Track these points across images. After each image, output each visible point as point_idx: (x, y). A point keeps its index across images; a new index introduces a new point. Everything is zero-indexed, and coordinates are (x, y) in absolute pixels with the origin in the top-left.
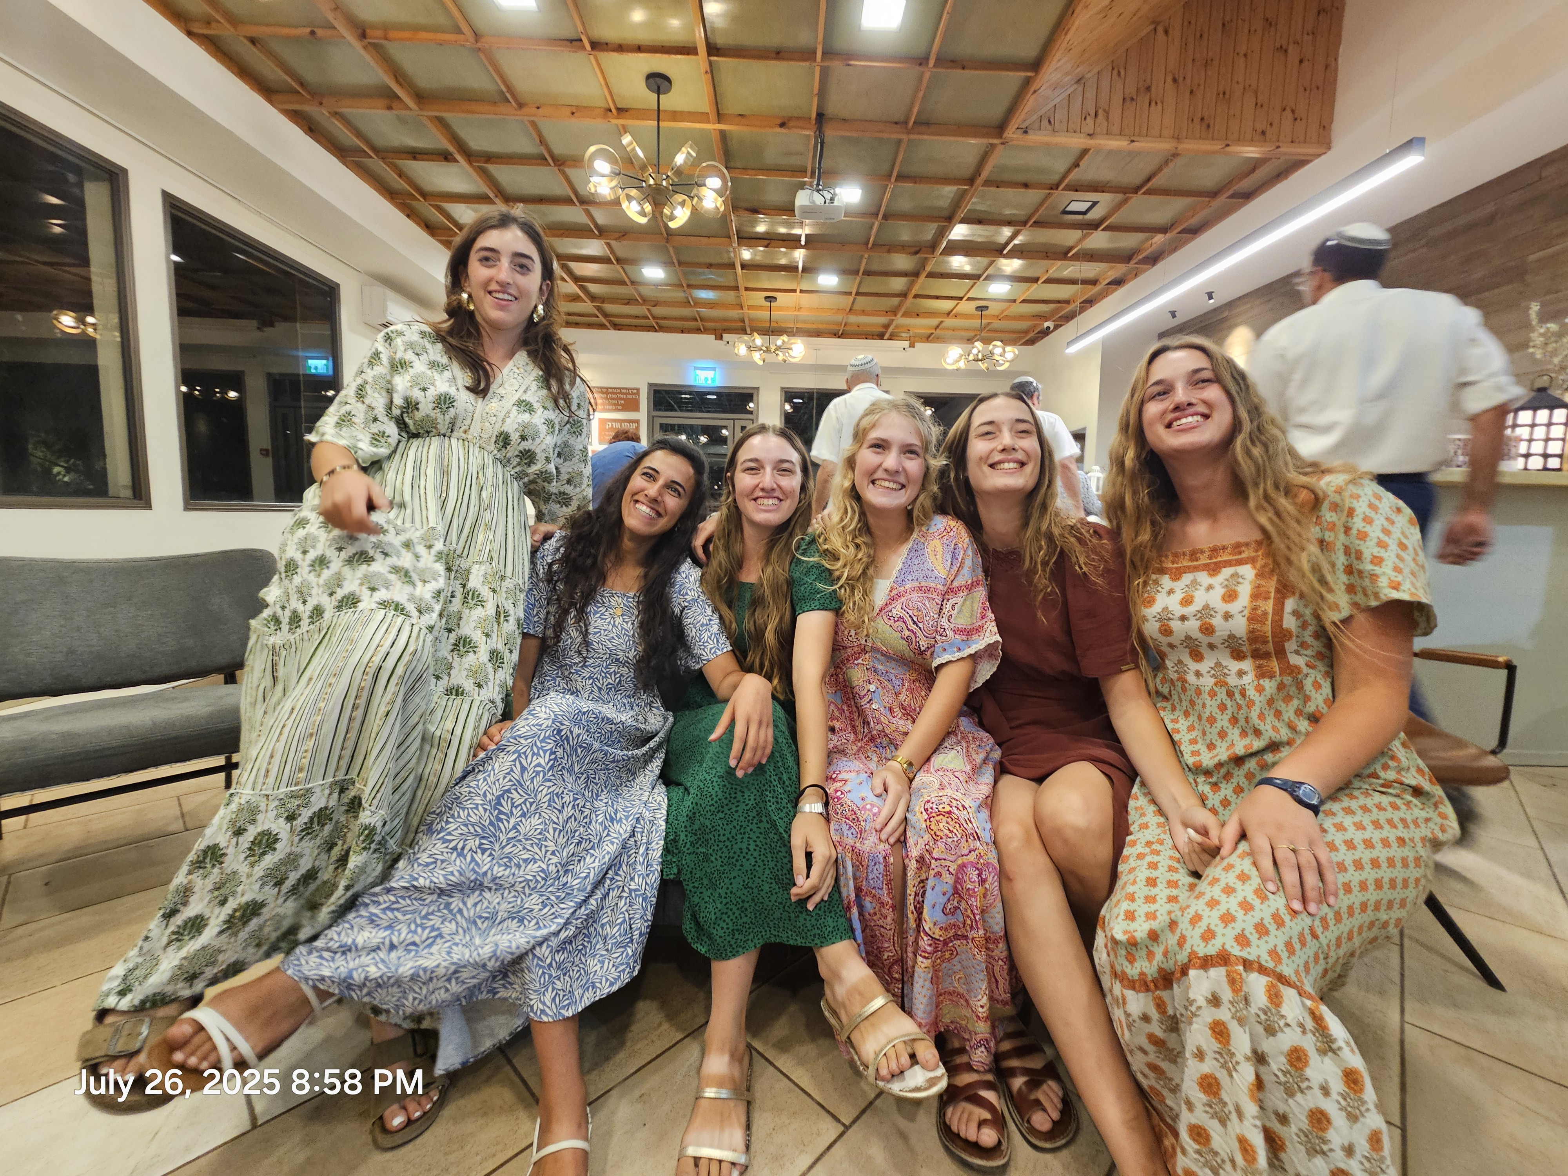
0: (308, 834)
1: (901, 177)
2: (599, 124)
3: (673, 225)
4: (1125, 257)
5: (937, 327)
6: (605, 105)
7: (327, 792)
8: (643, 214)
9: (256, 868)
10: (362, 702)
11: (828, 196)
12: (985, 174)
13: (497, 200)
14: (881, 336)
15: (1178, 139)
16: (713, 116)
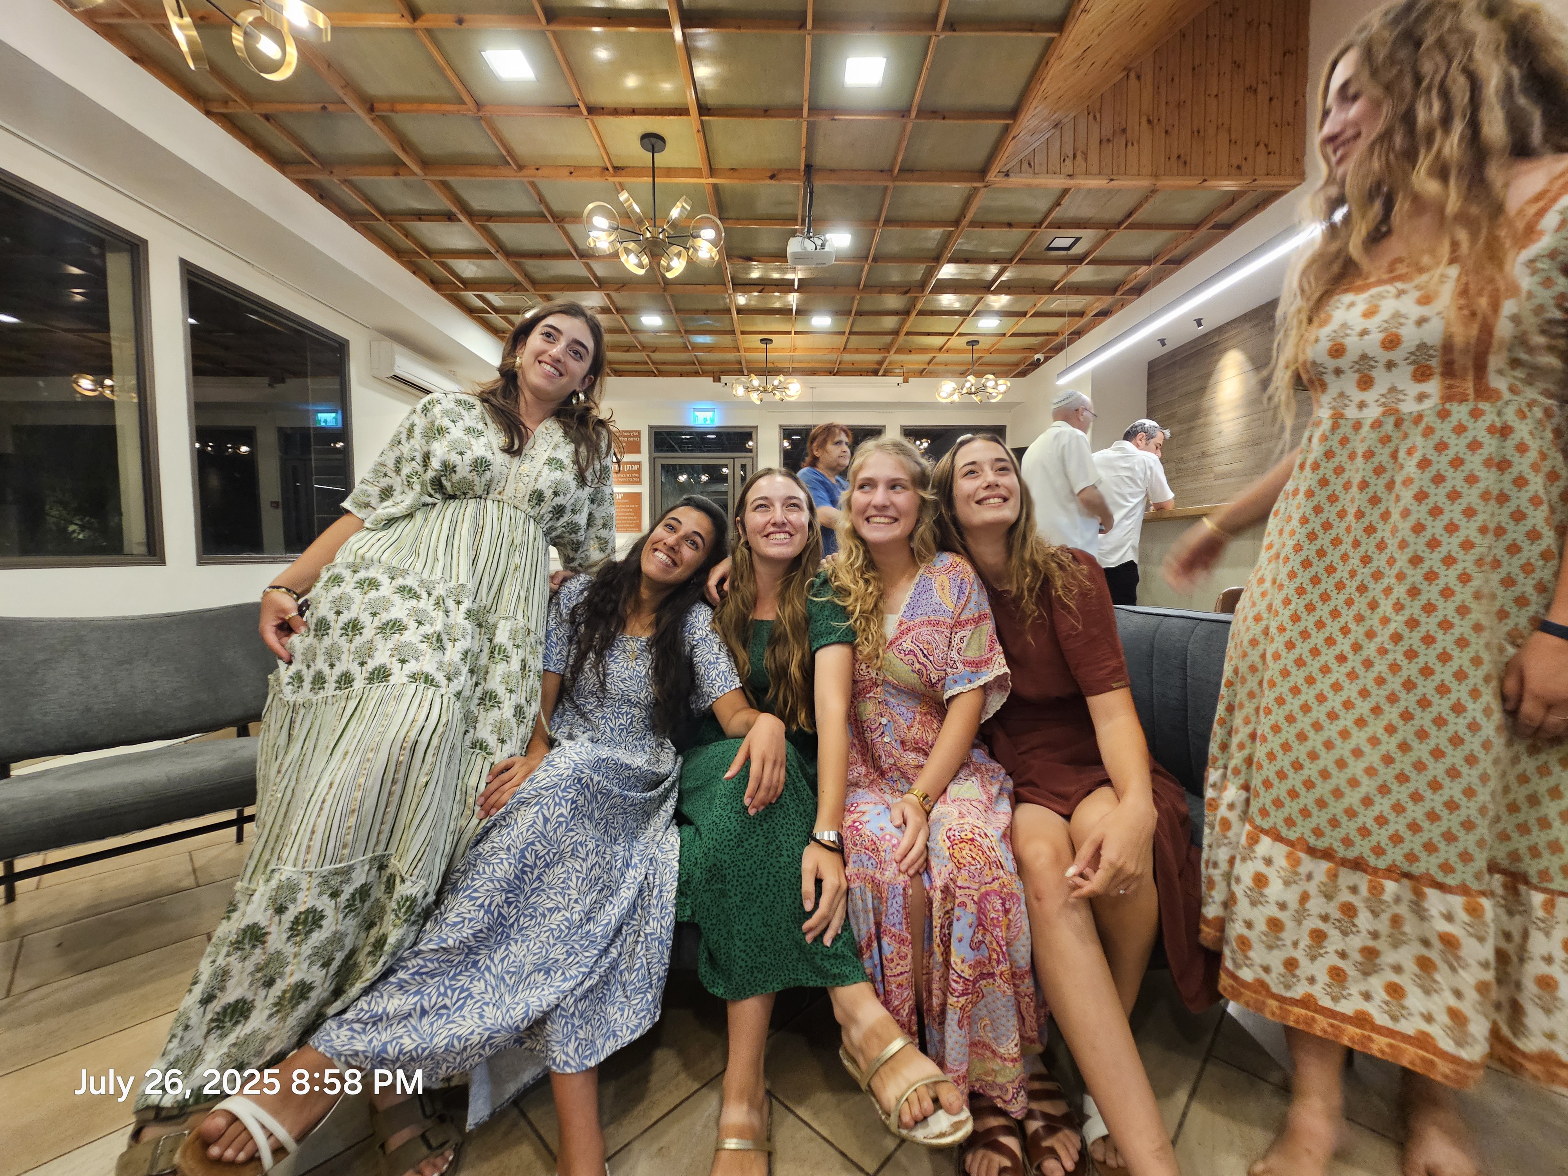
0: (351, 911)
1: (888, 222)
2: (598, 182)
3: (670, 275)
4: (1111, 289)
5: (929, 363)
6: (602, 164)
7: (367, 867)
8: (640, 265)
9: (304, 947)
10: (401, 776)
11: (819, 242)
12: (969, 216)
13: (498, 256)
14: (875, 373)
15: (1156, 176)
16: (706, 170)
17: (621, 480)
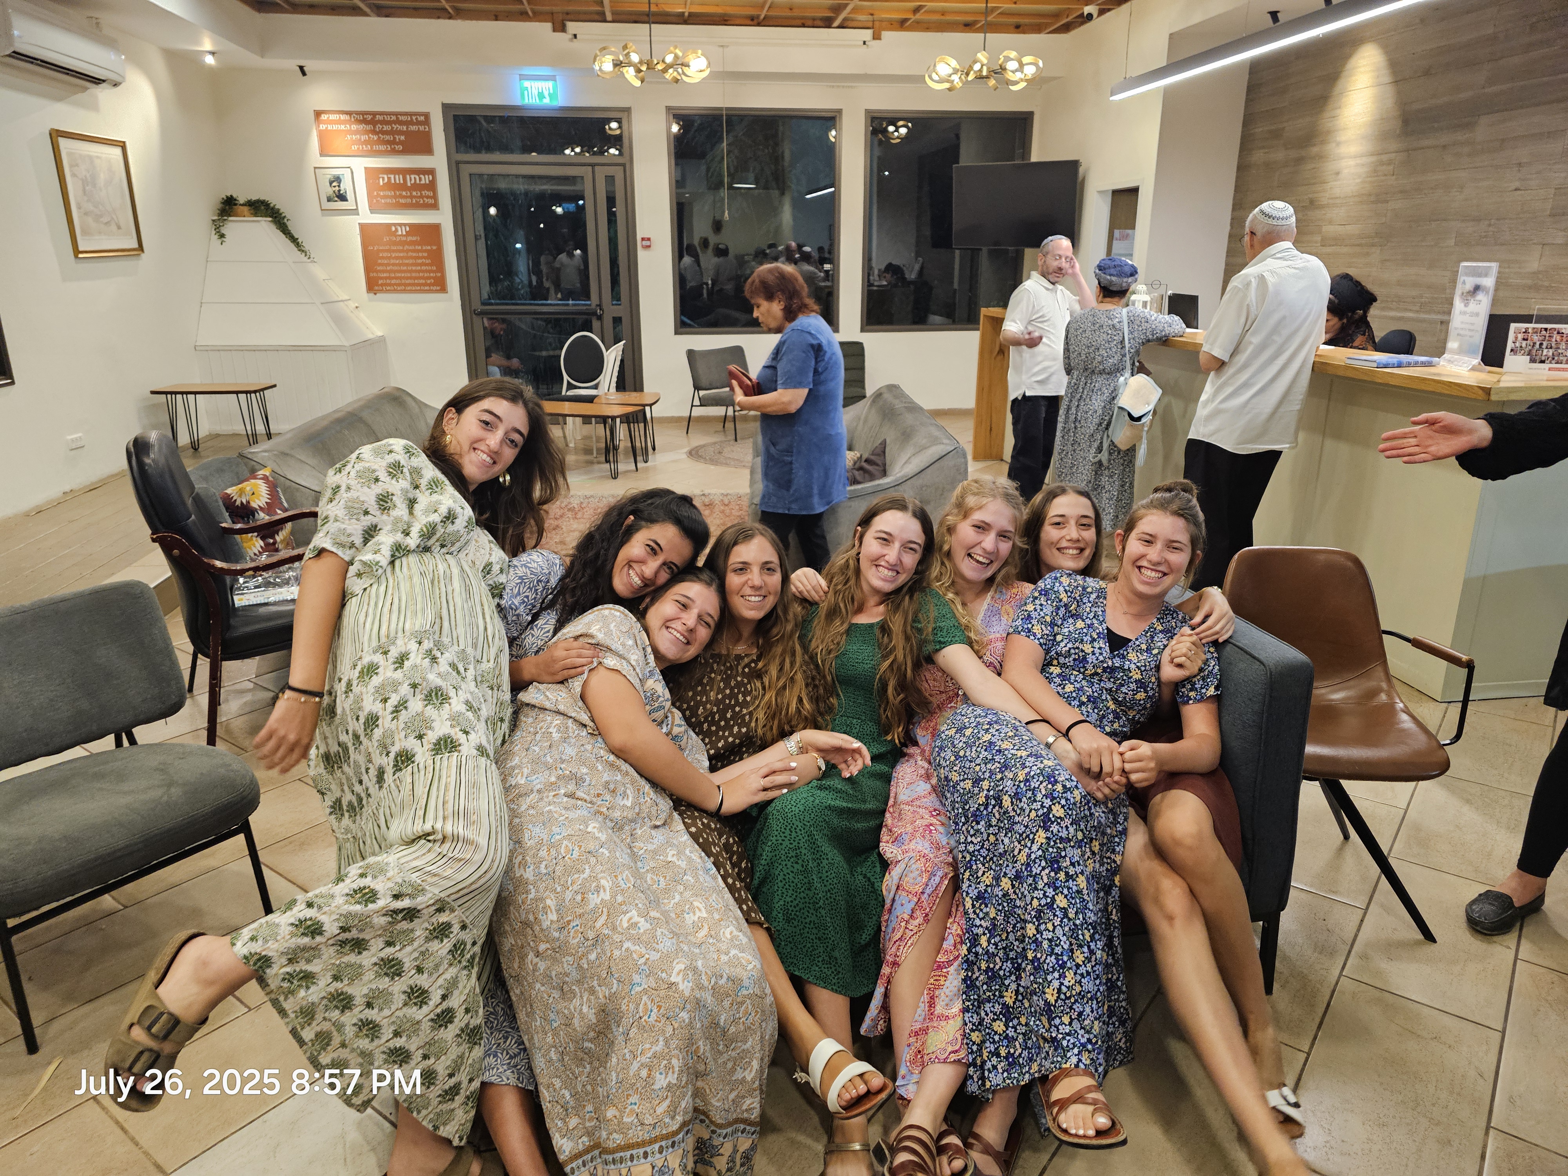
5: (914, 13)
14: (827, 24)
17: (402, 201)
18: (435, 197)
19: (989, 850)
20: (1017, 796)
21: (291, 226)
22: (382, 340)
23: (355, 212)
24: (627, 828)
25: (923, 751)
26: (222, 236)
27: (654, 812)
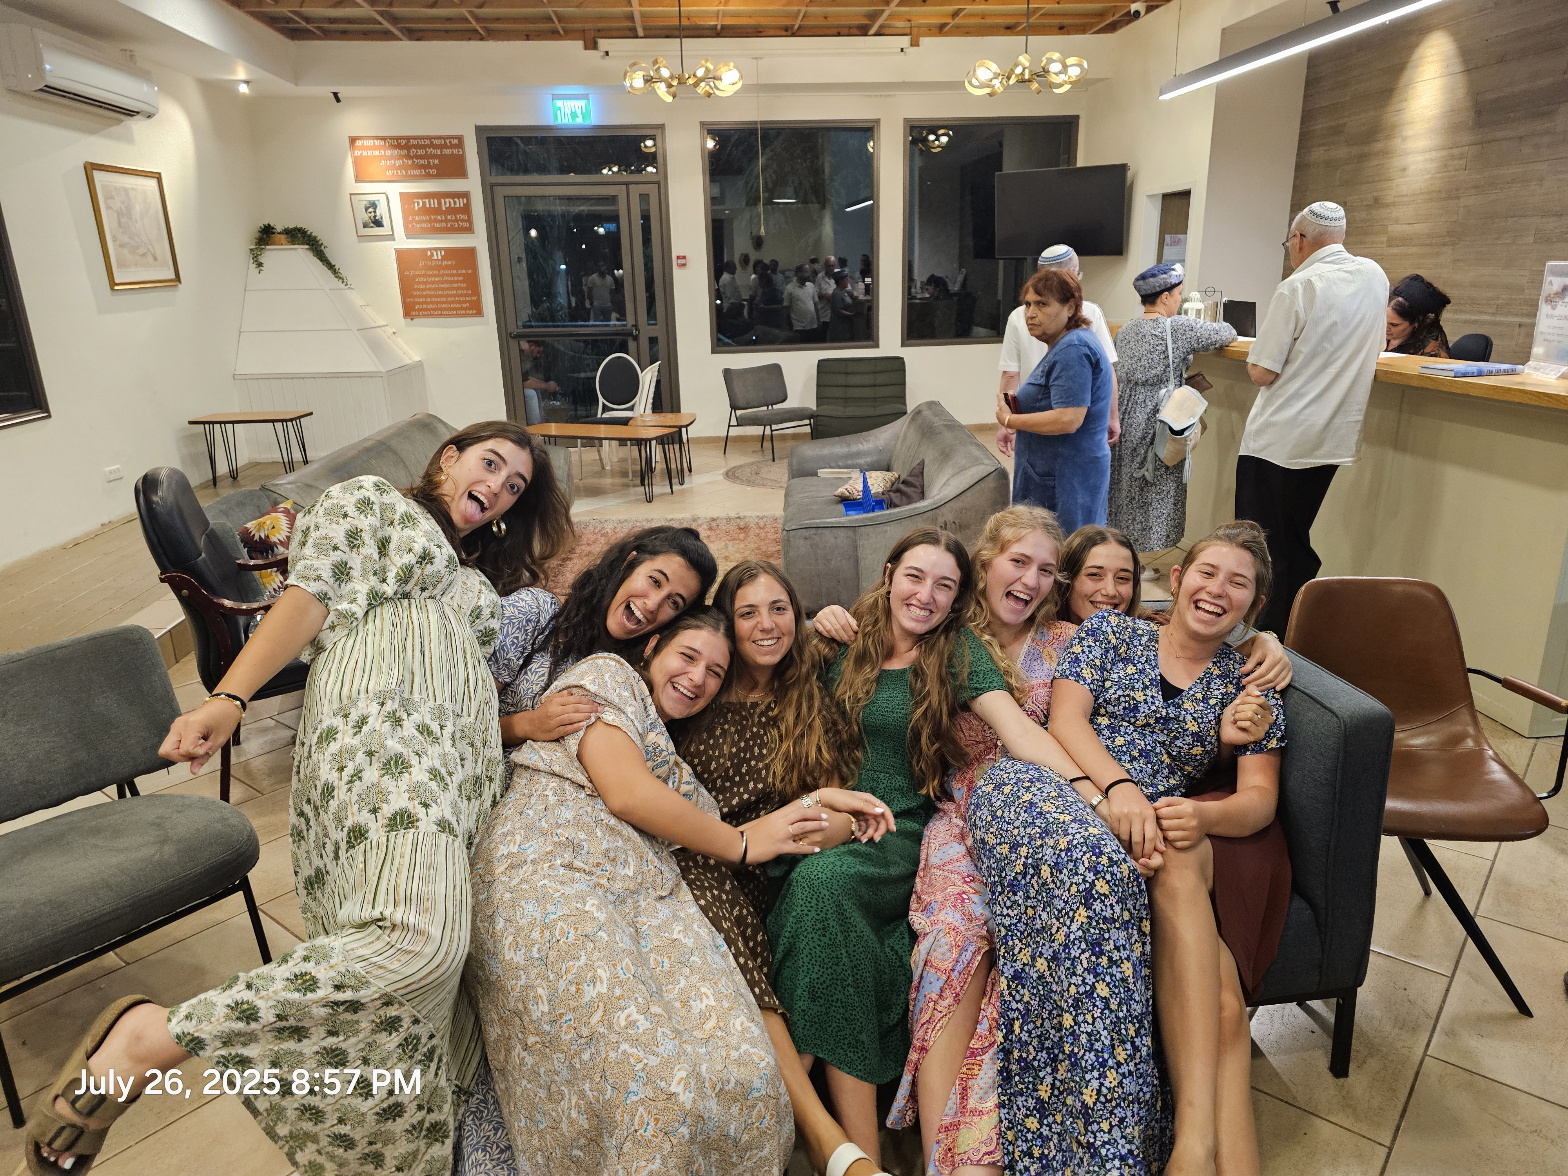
5: (955, 16)
14: (863, 32)
17: (437, 225)
18: (470, 220)
19: (1027, 924)
20: (1056, 867)
21: (328, 253)
22: (419, 365)
23: (391, 237)
24: (630, 901)
25: (959, 806)
26: (260, 265)
27: (659, 881)
